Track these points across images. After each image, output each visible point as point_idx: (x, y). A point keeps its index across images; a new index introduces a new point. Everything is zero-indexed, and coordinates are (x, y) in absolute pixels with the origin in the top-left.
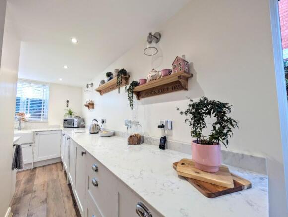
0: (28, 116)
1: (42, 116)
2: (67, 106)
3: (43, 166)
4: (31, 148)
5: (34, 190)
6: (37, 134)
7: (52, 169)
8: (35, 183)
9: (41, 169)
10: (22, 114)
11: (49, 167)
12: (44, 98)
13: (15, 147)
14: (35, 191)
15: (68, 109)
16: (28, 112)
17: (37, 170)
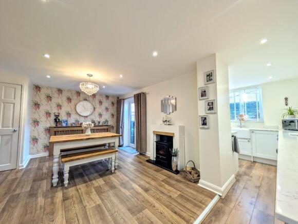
0: (246, 117)
1: (258, 117)
2: (287, 105)
3: (263, 164)
4: (250, 143)
5: (251, 175)
6: (253, 132)
7: (271, 169)
8: (253, 172)
9: (260, 164)
10: (241, 116)
11: (267, 166)
12: (258, 100)
13: (233, 138)
14: (251, 177)
15: (288, 107)
16: (246, 113)
17: (257, 164)
